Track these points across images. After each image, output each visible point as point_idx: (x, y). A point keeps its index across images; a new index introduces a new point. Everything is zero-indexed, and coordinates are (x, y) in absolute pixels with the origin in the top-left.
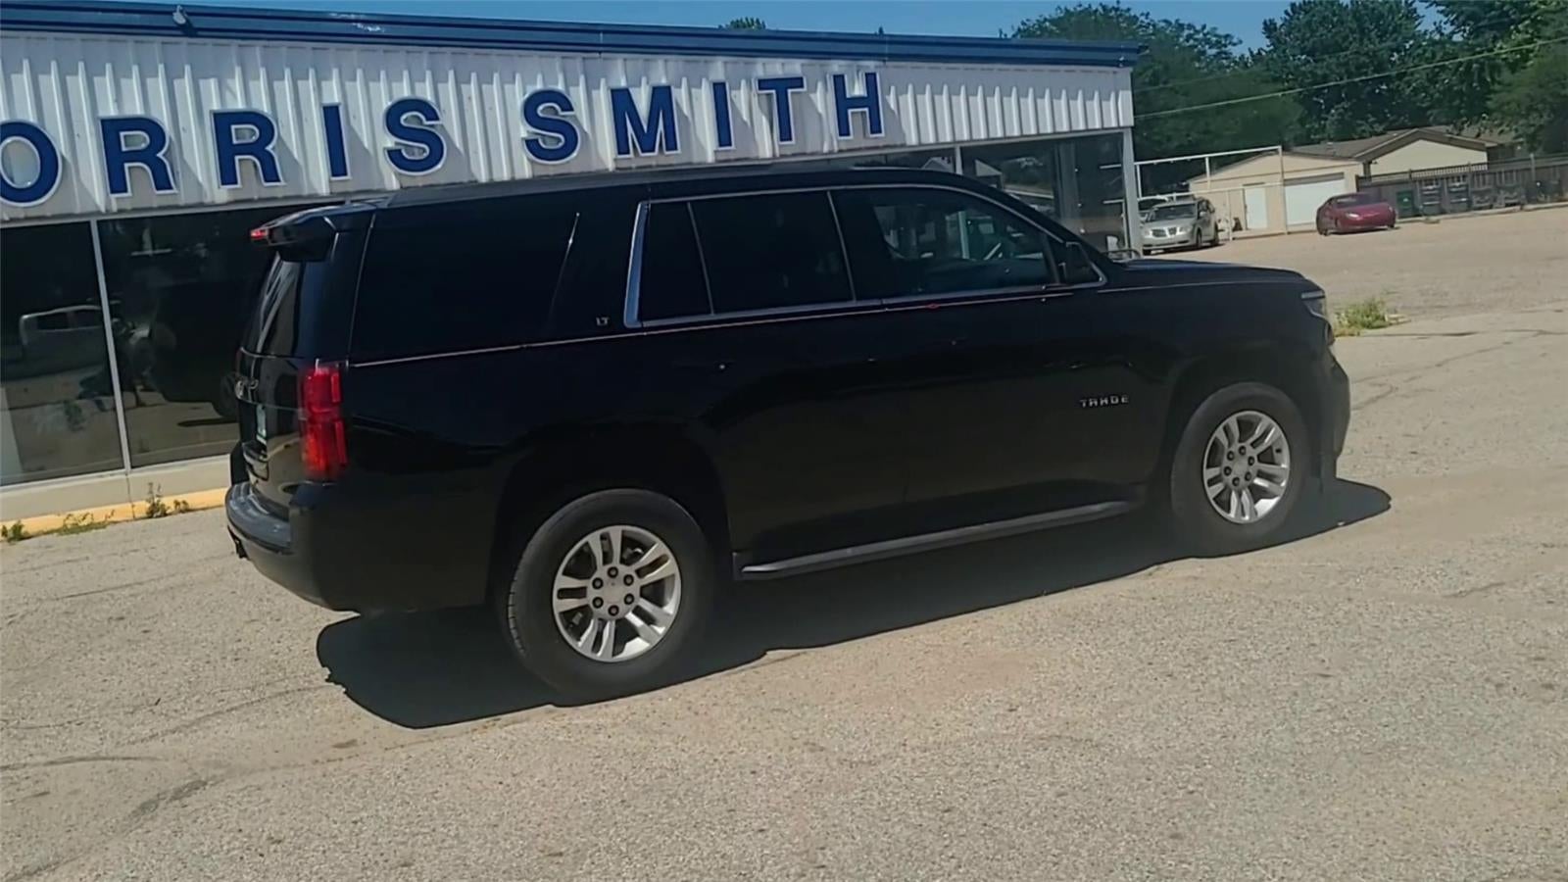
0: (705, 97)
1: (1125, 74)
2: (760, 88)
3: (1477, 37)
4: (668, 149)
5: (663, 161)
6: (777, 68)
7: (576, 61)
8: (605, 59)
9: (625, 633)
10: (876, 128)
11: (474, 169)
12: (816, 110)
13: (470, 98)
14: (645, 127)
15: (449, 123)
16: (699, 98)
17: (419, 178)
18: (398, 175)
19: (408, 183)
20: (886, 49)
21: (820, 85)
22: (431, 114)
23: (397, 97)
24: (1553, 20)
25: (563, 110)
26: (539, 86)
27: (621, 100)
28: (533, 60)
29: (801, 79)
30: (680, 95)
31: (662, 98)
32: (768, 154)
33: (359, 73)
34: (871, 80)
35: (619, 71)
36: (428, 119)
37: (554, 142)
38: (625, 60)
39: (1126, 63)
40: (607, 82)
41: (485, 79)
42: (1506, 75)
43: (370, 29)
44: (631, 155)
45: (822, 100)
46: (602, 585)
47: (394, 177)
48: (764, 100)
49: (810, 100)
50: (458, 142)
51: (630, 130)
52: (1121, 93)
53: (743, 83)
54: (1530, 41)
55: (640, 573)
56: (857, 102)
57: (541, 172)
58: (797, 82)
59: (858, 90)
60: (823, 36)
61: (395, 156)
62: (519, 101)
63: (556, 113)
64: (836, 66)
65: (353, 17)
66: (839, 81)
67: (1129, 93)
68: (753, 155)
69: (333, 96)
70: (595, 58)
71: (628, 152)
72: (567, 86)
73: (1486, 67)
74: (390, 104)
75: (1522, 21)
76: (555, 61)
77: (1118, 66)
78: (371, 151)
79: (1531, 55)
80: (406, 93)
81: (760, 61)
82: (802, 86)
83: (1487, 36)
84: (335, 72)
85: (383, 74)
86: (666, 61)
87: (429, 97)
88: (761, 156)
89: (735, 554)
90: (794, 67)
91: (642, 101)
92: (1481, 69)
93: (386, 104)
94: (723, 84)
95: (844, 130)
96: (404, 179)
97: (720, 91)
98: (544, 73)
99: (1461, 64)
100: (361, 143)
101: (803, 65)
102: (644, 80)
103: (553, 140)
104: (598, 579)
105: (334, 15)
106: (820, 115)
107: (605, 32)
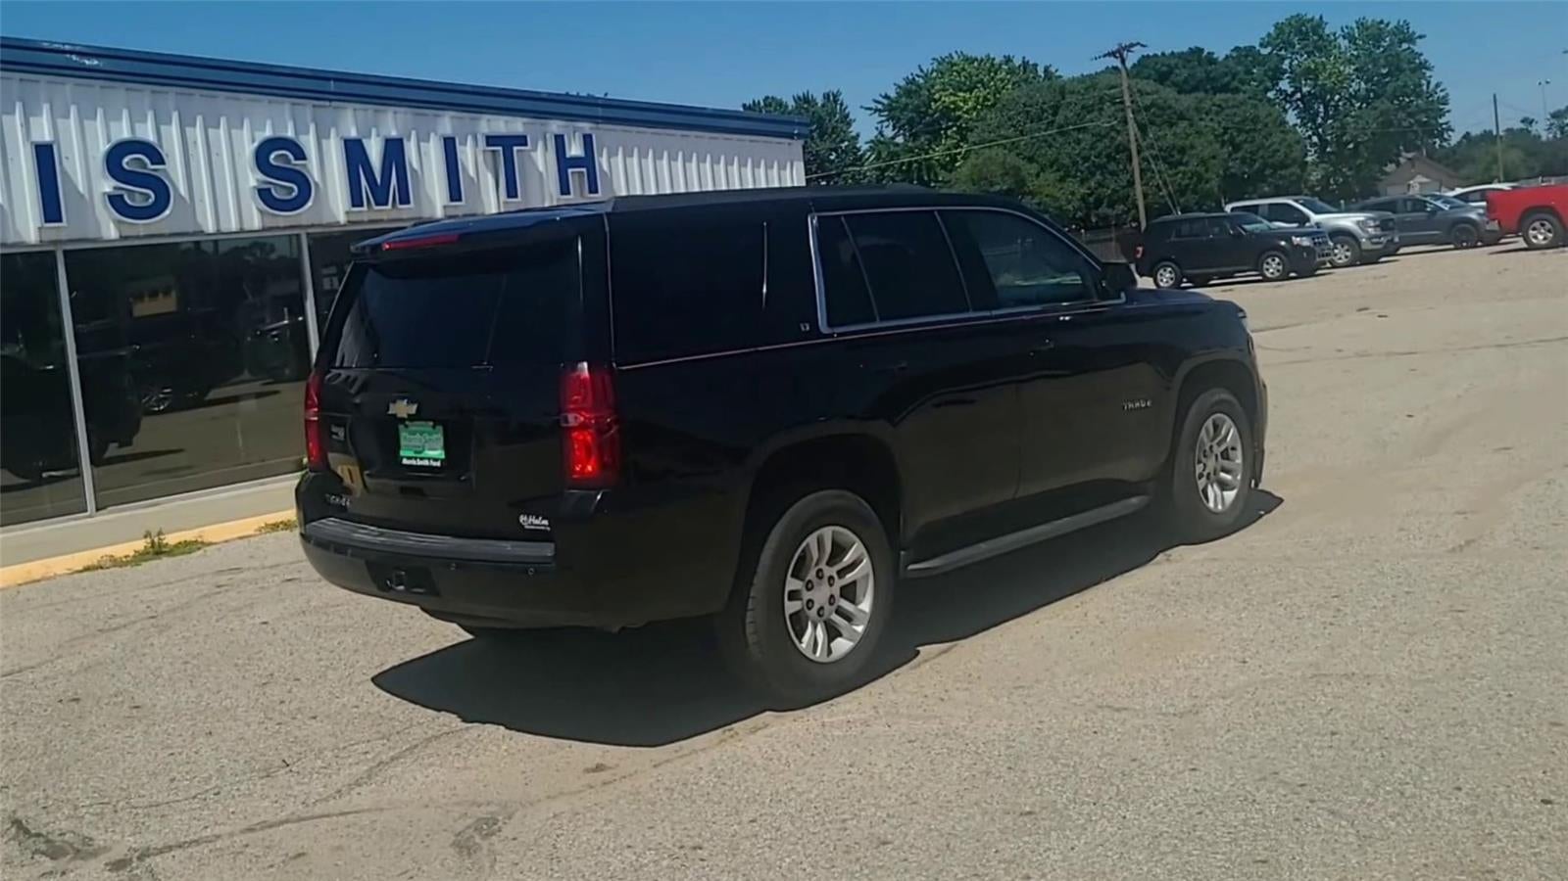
0: (434, 152)
1: (798, 144)
2: (488, 145)
3: (914, 141)
4: (401, 203)
5: (394, 215)
6: (502, 125)
7: (307, 108)
8: (335, 108)
9: (833, 633)
10: (593, 189)
11: (200, 219)
12: (537, 170)
13: (195, 143)
14: (379, 181)
15: (174, 170)
16: (427, 154)
17: (142, 227)
18: (118, 223)
19: (127, 232)
20: (600, 112)
21: (540, 145)
22: (157, 157)
23: (116, 138)
24: (977, 127)
25: (296, 159)
26: (268, 133)
27: (354, 151)
28: (261, 105)
29: (525, 137)
30: (411, 149)
31: (394, 149)
32: (494, 211)
33: (73, 110)
34: (587, 140)
35: (350, 121)
36: (153, 163)
37: (284, 191)
38: (355, 110)
39: (799, 136)
40: (337, 134)
41: (211, 124)
42: (942, 175)
43: (87, 62)
44: (365, 208)
45: (541, 160)
46: (812, 587)
47: (112, 225)
48: (489, 156)
49: (530, 157)
50: (183, 190)
51: (364, 182)
52: (795, 164)
53: (470, 138)
54: (957, 146)
55: (841, 573)
56: (576, 162)
57: (270, 223)
58: (522, 140)
59: (575, 150)
60: (544, 96)
61: (116, 201)
62: (249, 150)
63: (289, 162)
64: (555, 126)
65: (67, 47)
66: (559, 140)
67: (802, 164)
68: (479, 212)
69: (46, 136)
70: (324, 107)
71: (362, 205)
72: (296, 133)
73: (924, 167)
74: (108, 146)
75: (950, 127)
76: (285, 107)
77: (792, 138)
78: (87, 196)
79: (959, 157)
80: (126, 135)
81: (486, 117)
82: (526, 144)
83: (923, 139)
84: (46, 108)
85: (100, 112)
86: (395, 113)
87: (151, 138)
88: (487, 212)
89: (902, 553)
90: (516, 125)
91: (375, 151)
92: (919, 170)
93: (104, 147)
94: (453, 139)
95: (565, 190)
96: (123, 227)
97: (450, 146)
98: (274, 119)
99: (903, 164)
100: (76, 188)
101: (524, 124)
102: (374, 131)
103: (284, 189)
104: (810, 581)
105: (46, 45)
106: (541, 174)
107: (336, 80)
